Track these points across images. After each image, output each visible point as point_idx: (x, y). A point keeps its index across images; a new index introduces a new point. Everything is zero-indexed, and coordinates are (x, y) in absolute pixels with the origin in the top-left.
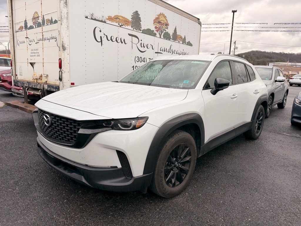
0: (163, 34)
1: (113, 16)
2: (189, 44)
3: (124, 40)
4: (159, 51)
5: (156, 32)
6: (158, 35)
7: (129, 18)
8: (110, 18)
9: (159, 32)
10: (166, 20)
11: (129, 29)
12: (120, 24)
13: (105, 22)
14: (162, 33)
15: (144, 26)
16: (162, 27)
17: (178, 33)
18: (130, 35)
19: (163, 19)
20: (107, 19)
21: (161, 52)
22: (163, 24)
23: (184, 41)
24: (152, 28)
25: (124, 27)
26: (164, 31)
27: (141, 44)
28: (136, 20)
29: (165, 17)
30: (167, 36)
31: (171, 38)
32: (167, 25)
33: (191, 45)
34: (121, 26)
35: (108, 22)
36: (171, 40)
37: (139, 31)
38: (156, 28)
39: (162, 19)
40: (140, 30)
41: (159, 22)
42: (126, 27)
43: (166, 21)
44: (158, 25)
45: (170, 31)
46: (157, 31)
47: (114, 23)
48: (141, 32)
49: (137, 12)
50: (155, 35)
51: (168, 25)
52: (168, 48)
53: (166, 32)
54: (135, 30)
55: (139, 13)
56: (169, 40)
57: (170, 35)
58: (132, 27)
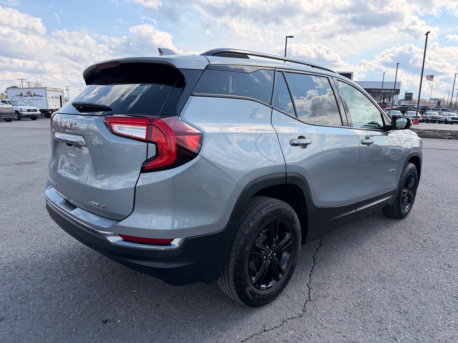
2: (41, 96)
4: (28, 100)
7: (20, 95)
8: (16, 96)
15: (24, 95)
17: (35, 94)
23: (39, 96)
24: (26, 95)
32: (31, 93)
33: (43, 96)
39: (29, 92)
52: (32, 99)
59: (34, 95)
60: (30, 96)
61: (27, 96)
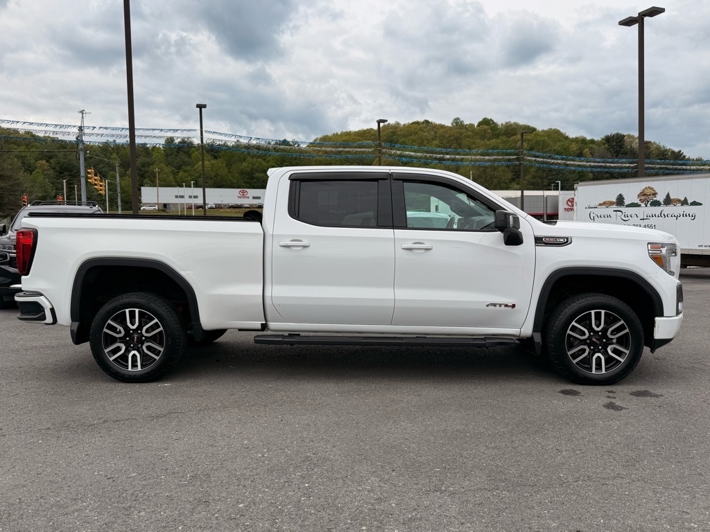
0: (650, 203)
1: (602, 202)
2: (694, 203)
3: (610, 215)
4: (645, 217)
6: (643, 205)
7: (615, 200)
8: (600, 205)
9: (644, 203)
11: (615, 207)
12: (607, 206)
13: (596, 208)
14: (648, 202)
15: (627, 203)
16: (648, 197)
17: (672, 197)
18: (614, 211)
19: (649, 190)
21: (648, 218)
22: (650, 195)
23: (685, 202)
24: (637, 201)
25: (610, 207)
26: (651, 201)
27: (625, 215)
28: (620, 201)
29: (652, 188)
30: (656, 204)
31: (662, 203)
32: (655, 194)
33: (701, 204)
35: (598, 207)
36: (662, 205)
38: (640, 200)
39: (646, 192)
40: (624, 206)
41: (644, 195)
42: (612, 206)
43: (653, 192)
44: (643, 198)
45: (661, 198)
46: (642, 202)
47: (603, 207)
49: (620, 195)
50: (639, 206)
52: (658, 213)
53: (654, 200)
54: (619, 207)
55: (623, 195)
56: (659, 206)
57: (660, 202)
59: (668, 201)
60: (651, 205)
61: (640, 203)
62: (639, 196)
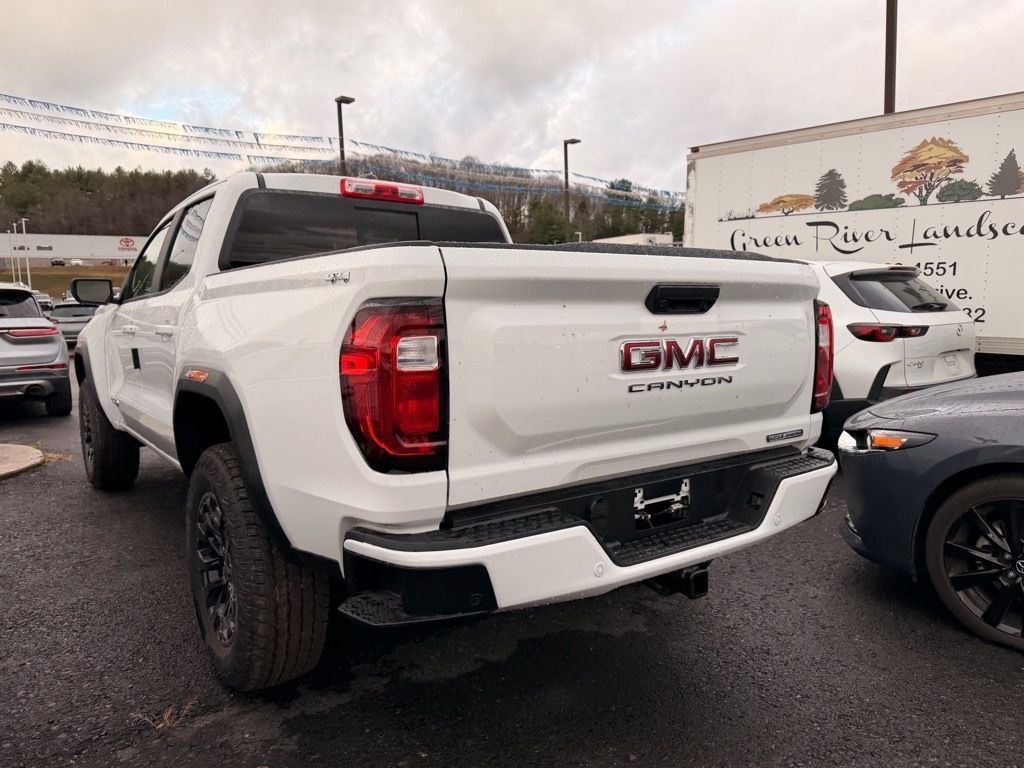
0: (937, 191)
1: (769, 201)
3: (795, 238)
5: (904, 195)
6: (911, 199)
7: (811, 190)
8: (765, 208)
9: (917, 192)
10: (955, 150)
11: (813, 213)
12: (786, 211)
13: (753, 217)
14: (931, 189)
15: (853, 194)
16: (932, 174)
18: (810, 224)
19: (937, 151)
20: (758, 211)
21: (932, 240)
22: (938, 166)
24: (889, 188)
25: (795, 212)
26: (944, 184)
27: (846, 235)
28: (831, 191)
29: (946, 144)
30: (960, 193)
31: (986, 189)
32: (957, 162)
34: (787, 214)
35: (760, 214)
36: (983, 197)
37: (839, 209)
38: (901, 185)
39: (924, 156)
40: (843, 206)
41: (916, 167)
42: (802, 211)
43: (950, 154)
44: (910, 177)
45: (980, 171)
46: (908, 192)
47: (774, 213)
48: (847, 208)
49: (831, 172)
50: (898, 203)
51: (961, 161)
53: (952, 182)
54: (825, 210)
55: (839, 171)
56: (974, 199)
57: (976, 185)
58: (817, 207)
59: (1009, 181)
62: (896, 172)
